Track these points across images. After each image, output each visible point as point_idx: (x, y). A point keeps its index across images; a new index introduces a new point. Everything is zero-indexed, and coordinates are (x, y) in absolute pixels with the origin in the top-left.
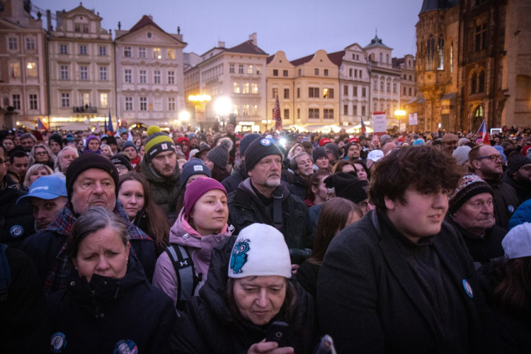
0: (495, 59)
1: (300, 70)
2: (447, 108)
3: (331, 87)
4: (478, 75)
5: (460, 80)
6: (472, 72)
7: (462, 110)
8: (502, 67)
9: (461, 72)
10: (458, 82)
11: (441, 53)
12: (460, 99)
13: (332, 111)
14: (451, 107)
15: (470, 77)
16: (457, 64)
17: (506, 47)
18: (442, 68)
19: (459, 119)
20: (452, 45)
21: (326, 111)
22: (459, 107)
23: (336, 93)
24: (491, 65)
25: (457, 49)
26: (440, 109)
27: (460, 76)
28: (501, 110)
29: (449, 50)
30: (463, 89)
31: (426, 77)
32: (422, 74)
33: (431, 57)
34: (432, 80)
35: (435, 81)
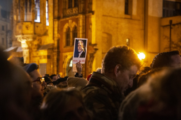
0: (86, 17)
2: (44, 58)
4: (71, 29)
5: (56, 32)
6: (66, 26)
7: (58, 60)
8: (91, 24)
9: (56, 26)
10: (54, 34)
11: (37, 7)
12: (56, 50)
14: (49, 57)
15: (65, 30)
16: (52, 18)
17: (94, 8)
18: (38, 20)
19: (56, 69)
22: (55, 58)
24: (83, 22)
25: (52, 4)
26: (38, 58)
27: (56, 29)
28: (92, 61)
29: (44, 5)
30: (58, 41)
31: (24, 27)
32: (20, 24)
33: (28, 9)
34: (31, 31)
35: (32, 32)
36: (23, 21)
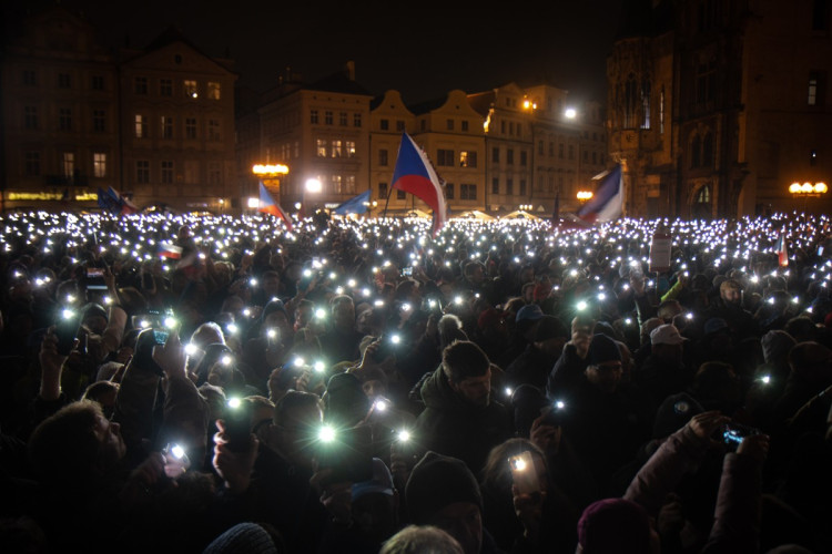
0: (728, 117)
1: (423, 122)
2: (656, 187)
3: (472, 148)
4: (703, 139)
5: (676, 145)
6: (694, 133)
7: (679, 191)
8: (738, 128)
9: (676, 133)
10: (672, 148)
11: (646, 103)
12: (676, 175)
13: (473, 187)
14: (662, 187)
15: (691, 140)
16: (670, 120)
17: (744, 100)
18: (647, 126)
19: (673, 205)
20: (663, 91)
21: (464, 187)
22: (674, 188)
23: (481, 160)
24: (723, 126)
25: (669, 97)
26: (646, 188)
27: (676, 140)
28: (738, 194)
29: (658, 99)
30: (679, 159)
31: (623, 139)
32: (617, 134)
33: (630, 109)
34: (634, 144)
35: (637, 146)
36: (622, 129)
